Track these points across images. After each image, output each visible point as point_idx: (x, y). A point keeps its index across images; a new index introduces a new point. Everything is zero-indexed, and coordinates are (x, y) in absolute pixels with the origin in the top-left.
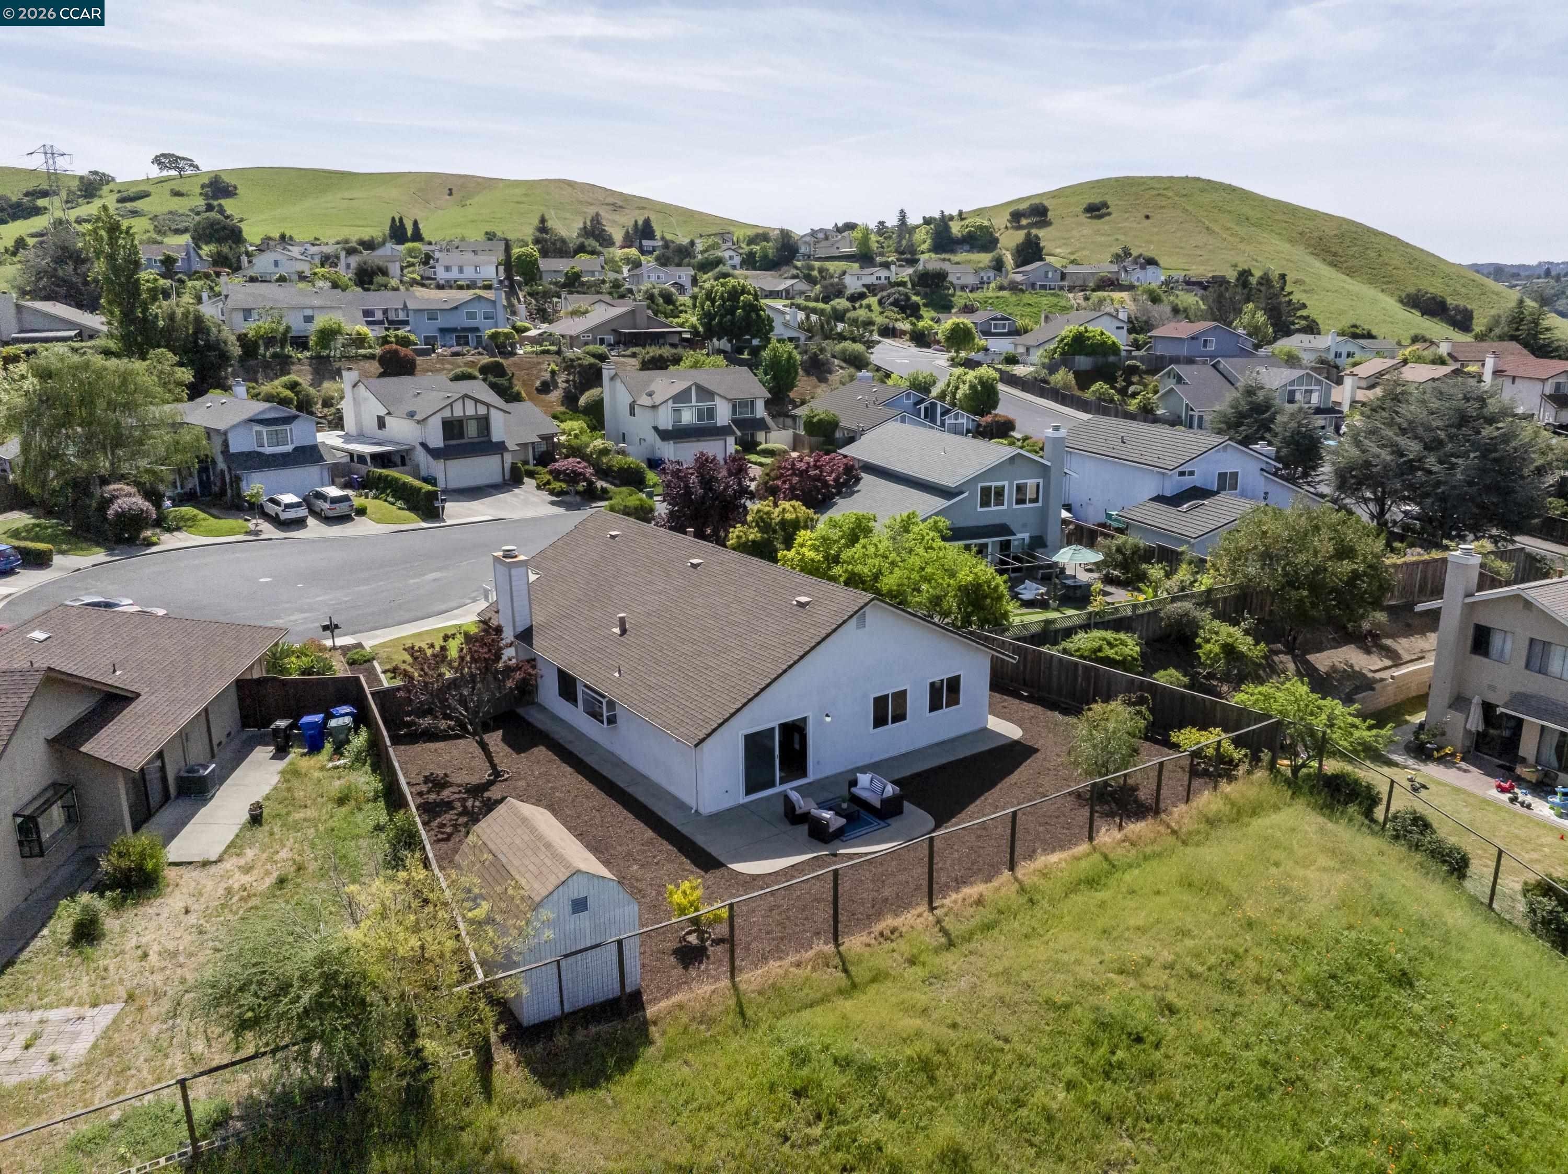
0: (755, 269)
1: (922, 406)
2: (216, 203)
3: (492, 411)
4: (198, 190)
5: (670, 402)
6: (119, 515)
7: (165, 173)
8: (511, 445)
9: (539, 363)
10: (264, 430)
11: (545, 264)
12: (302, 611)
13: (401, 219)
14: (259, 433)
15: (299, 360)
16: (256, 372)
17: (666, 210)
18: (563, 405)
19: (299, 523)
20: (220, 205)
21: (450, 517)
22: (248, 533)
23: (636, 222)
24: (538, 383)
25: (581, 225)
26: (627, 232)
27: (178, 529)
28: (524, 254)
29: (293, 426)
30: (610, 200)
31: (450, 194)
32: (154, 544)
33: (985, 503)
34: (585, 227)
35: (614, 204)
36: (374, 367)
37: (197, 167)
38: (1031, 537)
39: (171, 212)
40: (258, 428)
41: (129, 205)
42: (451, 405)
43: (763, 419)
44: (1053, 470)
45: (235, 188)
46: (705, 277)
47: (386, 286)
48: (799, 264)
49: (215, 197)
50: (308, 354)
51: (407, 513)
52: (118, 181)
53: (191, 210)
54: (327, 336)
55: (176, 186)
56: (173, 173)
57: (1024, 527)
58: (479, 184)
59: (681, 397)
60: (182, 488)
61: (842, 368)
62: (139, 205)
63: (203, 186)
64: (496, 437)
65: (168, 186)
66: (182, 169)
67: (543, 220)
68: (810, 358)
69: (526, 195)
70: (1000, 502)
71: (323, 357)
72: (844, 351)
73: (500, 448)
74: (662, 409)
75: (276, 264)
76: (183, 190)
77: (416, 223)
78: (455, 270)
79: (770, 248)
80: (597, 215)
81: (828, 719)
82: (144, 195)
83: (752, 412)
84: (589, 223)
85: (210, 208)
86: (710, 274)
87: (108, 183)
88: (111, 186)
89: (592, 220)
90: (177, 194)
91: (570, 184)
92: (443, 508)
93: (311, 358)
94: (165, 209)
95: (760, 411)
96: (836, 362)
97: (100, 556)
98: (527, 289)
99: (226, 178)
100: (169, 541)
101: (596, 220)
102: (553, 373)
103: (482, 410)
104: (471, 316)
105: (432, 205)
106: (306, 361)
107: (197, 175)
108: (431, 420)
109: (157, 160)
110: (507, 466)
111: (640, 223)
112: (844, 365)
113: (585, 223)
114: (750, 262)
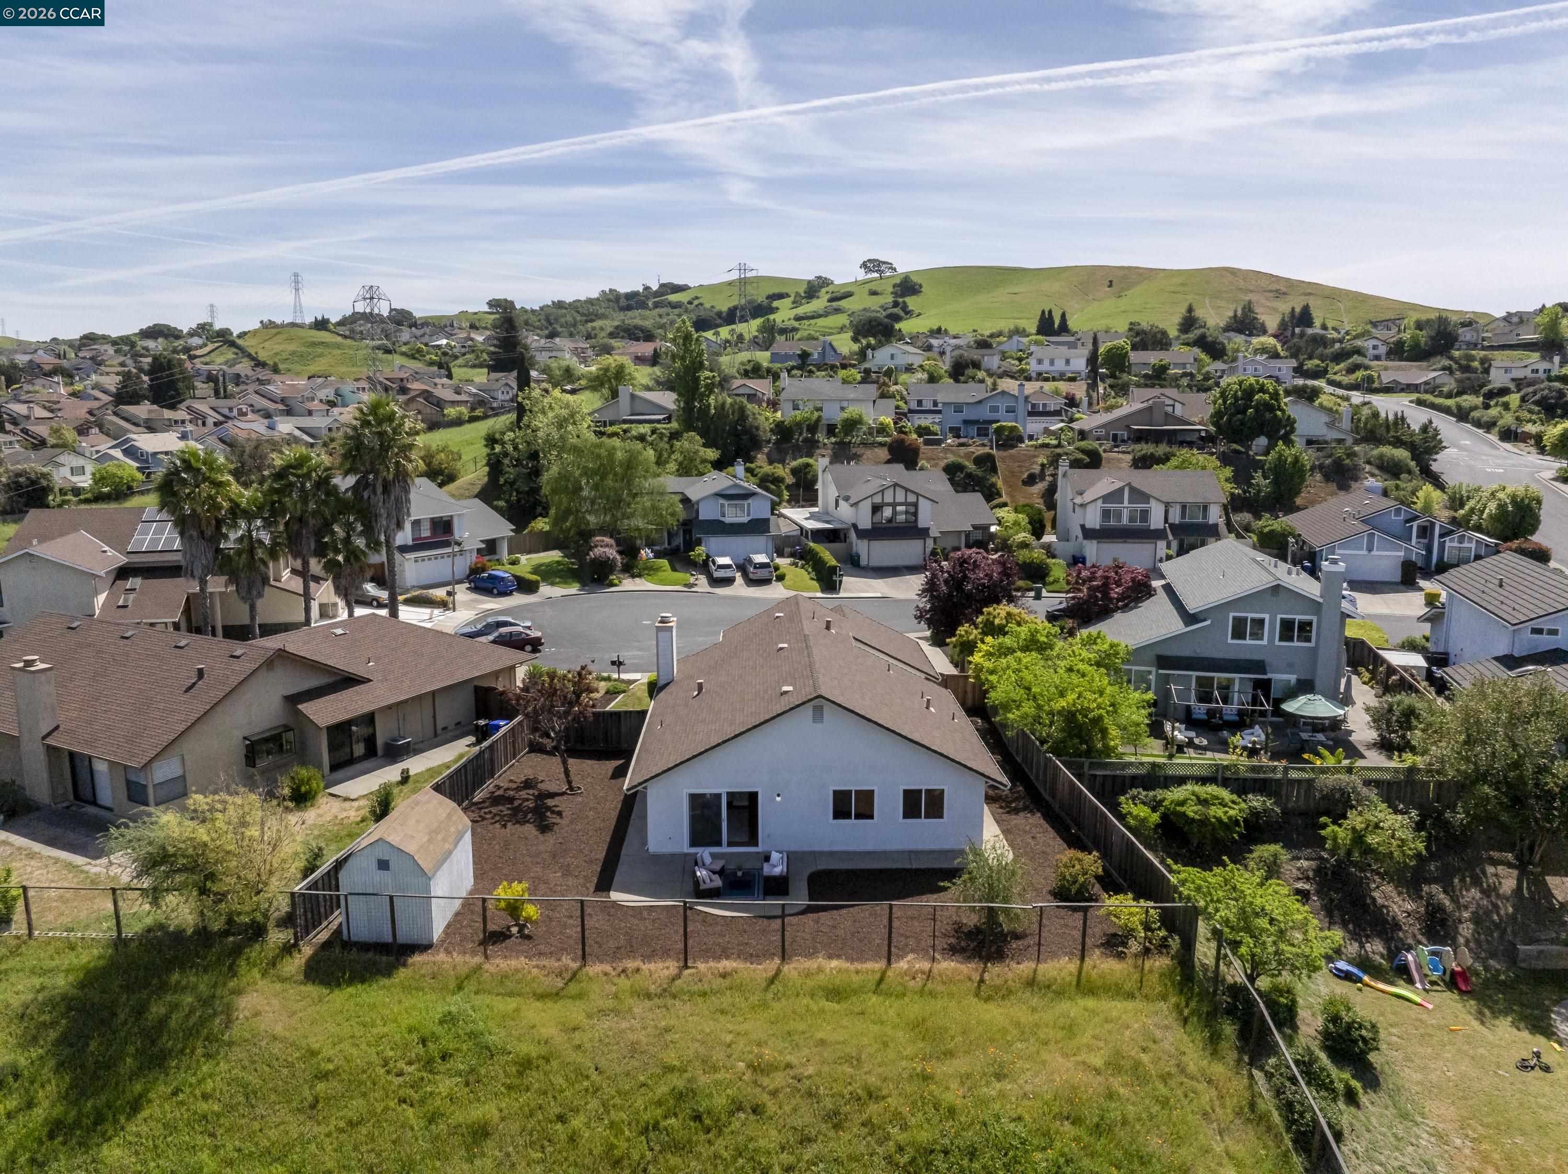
0: (1401, 360)
1: (1415, 524)
2: (901, 300)
3: (921, 499)
4: (891, 289)
5: (1100, 501)
6: (594, 561)
7: (870, 276)
8: (934, 533)
9: (1035, 456)
10: (726, 503)
11: (1135, 357)
12: (640, 649)
13: (1050, 312)
14: (722, 506)
15: (825, 444)
16: (786, 454)
17: (1333, 295)
18: (1042, 497)
19: (729, 581)
20: (904, 302)
21: (845, 591)
22: (686, 585)
23: (1293, 309)
24: (1025, 476)
25: (1231, 314)
26: (1283, 320)
27: (640, 576)
28: (1115, 347)
29: (750, 501)
30: (1275, 287)
31: (1110, 285)
32: (616, 585)
33: (1239, 633)
34: (1235, 316)
35: (1277, 291)
36: (884, 454)
37: (895, 270)
38: (1298, 680)
39: (865, 309)
40: (722, 501)
41: (835, 304)
42: (882, 491)
43: (1216, 526)
44: (1324, 608)
45: (921, 286)
46: (1337, 368)
47: (973, 378)
48: (1456, 354)
49: (903, 296)
50: (833, 440)
51: (815, 583)
52: (836, 283)
53: (882, 307)
54: (852, 425)
55: (873, 286)
56: (876, 275)
57: (1290, 668)
58: (1141, 275)
59: (1114, 496)
60: (669, 544)
61: (1373, 475)
62: (843, 303)
63: (894, 286)
64: (922, 524)
65: (868, 286)
66: (882, 272)
67: (1190, 310)
68: (1334, 462)
69: (1183, 285)
70: (1257, 635)
71: (844, 443)
72: (1381, 457)
73: (923, 533)
74: (1090, 509)
75: (892, 357)
76: (879, 290)
77: (1063, 316)
78: (1046, 362)
79: (1423, 337)
80: (1250, 302)
81: (778, 799)
82: (849, 295)
83: (1205, 517)
84: (1239, 313)
85: (896, 304)
86: (1342, 365)
87: (828, 285)
88: (830, 288)
89: (1244, 309)
90: (874, 293)
91: (1233, 272)
92: (841, 582)
93: (836, 443)
94: (861, 307)
95: (1215, 516)
96: (1368, 468)
97: (574, 589)
98: (1109, 381)
99: (914, 279)
100: (628, 584)
101: (1248, 308)
102: (1043, 465)
103: (911, 498)
104: (995, 409)
105: (1091, 297)
106: (830, 446)
107: (893, 277)
108: (861, 504)
109: (864, 265)
110: (928, 550)
111: (1298, 310)
112: (1376, 472)
113: (1236, 311)
114: (1397, 351)
